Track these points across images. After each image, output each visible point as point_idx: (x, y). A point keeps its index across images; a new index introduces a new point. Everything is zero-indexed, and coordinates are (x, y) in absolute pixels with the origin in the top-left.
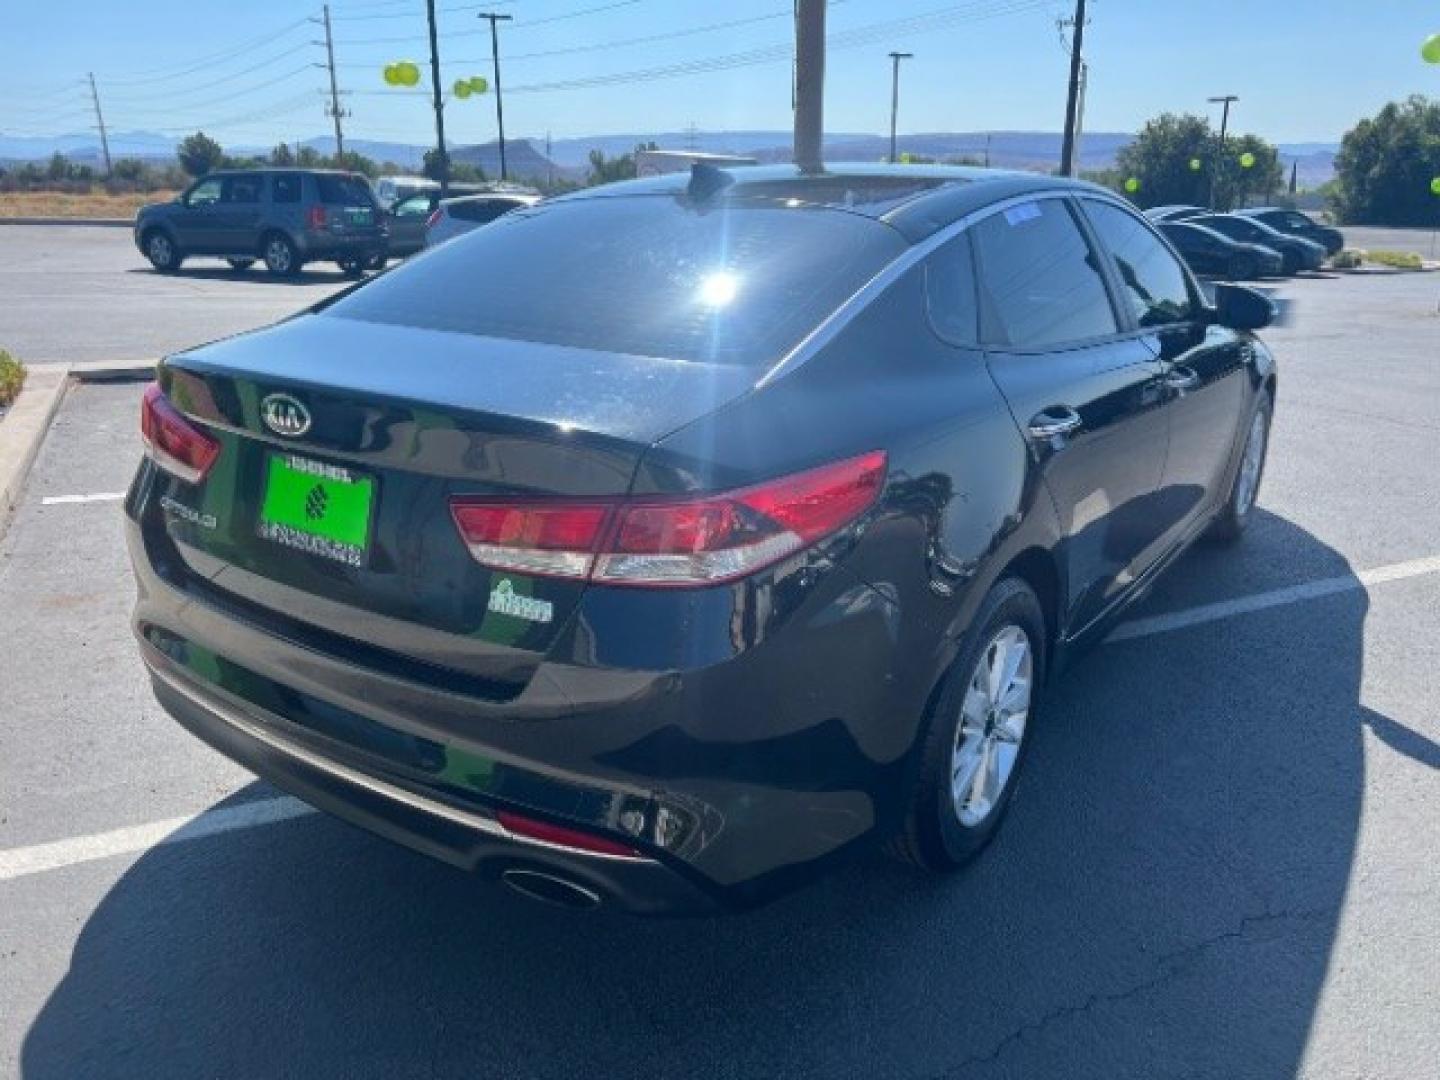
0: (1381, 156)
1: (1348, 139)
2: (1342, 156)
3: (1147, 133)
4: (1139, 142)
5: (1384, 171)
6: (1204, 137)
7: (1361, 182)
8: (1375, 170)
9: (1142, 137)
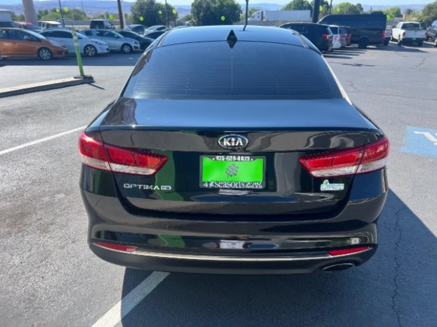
0: (202, 10)
1: (193, 5)
2: (192, 10)
3: (138, 2)
4: (136, 5)
5: (204, 14)
6: (155, 4)
7: (198, 17)
8: (202, 14)
9: (137, 3)
